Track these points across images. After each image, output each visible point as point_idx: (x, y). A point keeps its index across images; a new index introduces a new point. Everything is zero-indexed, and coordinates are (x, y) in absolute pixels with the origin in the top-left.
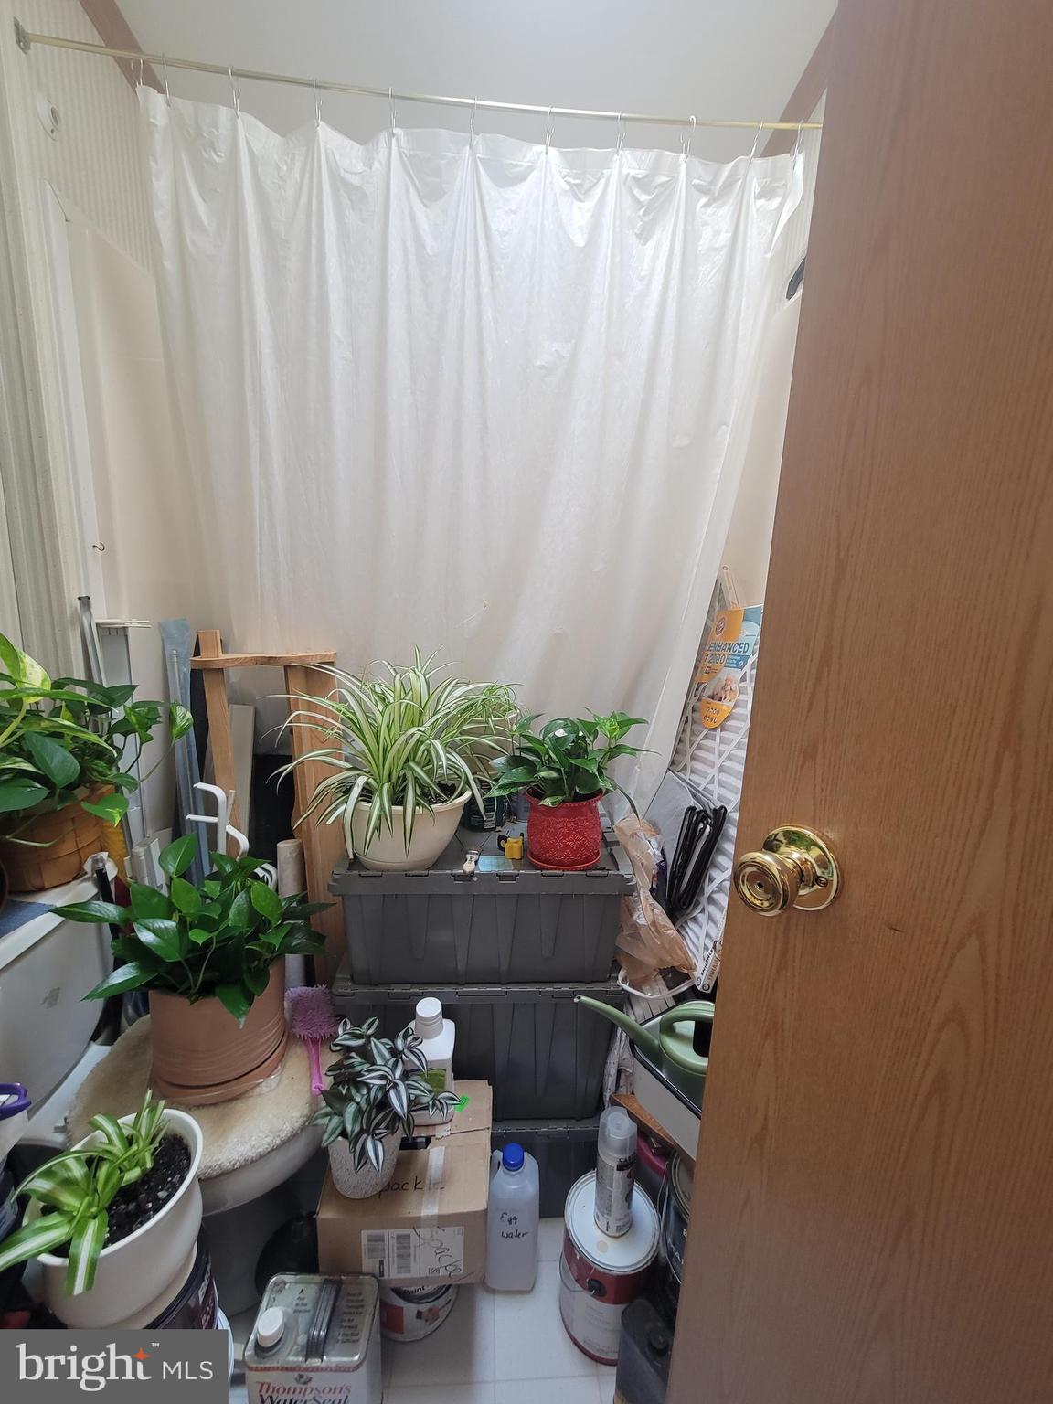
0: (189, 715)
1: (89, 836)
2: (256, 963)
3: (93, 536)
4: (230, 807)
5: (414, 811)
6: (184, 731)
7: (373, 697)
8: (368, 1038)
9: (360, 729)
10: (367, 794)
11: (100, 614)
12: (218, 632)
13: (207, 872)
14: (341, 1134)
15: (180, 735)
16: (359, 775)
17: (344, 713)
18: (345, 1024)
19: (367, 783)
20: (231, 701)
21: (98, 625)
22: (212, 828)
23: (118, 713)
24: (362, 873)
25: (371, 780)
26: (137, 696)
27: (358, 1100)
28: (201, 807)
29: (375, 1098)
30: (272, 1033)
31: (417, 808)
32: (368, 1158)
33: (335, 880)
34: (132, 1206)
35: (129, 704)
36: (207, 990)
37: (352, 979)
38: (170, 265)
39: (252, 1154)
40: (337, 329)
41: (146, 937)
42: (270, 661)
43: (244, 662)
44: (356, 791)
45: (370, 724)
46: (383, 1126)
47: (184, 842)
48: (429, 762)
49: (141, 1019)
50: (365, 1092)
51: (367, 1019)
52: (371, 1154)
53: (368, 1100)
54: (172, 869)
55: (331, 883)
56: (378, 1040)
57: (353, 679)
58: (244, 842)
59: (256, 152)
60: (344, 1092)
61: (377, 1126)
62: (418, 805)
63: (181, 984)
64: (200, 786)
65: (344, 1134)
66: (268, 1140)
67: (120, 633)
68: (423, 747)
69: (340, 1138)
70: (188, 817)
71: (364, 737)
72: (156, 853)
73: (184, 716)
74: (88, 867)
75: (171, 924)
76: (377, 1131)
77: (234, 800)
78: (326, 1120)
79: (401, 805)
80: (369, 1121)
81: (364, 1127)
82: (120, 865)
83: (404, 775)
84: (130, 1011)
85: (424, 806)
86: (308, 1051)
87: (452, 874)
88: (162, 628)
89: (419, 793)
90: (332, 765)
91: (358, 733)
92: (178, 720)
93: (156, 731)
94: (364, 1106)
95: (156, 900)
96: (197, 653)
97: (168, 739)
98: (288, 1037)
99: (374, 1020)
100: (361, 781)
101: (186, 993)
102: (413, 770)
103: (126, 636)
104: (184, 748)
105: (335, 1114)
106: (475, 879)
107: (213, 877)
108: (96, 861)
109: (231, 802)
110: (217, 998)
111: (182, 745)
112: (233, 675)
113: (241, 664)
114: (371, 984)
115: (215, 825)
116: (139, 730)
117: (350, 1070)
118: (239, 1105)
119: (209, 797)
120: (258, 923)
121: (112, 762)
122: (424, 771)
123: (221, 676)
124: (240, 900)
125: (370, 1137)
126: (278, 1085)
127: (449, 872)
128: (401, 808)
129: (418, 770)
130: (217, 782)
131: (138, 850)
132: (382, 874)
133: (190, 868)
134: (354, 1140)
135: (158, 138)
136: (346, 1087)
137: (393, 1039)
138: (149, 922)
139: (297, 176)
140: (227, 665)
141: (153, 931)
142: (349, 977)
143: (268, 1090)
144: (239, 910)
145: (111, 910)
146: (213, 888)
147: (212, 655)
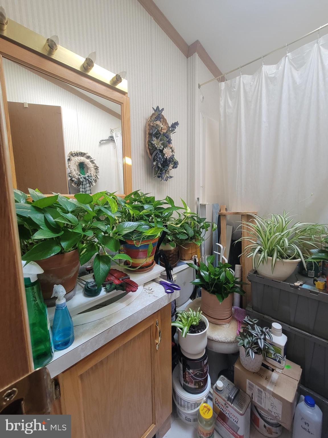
0: (216, 226)
1: (194, 251)
2: (226, 292)
3: (201, 185)
4: (224, 251)
5: (276, 260)
6: (215, 229)
7: (266, 224)
8: (254, 324)
9: (260, 232)
10: (260, 251)
11: (201, 202)
12: (225, 206)
13: (217, 266)
14: (243, 346)
15: (214, 230)
16: (259, 246)
17: (256, 228)
18: (248, 317)
19: (260, 248)
20: (227, 224)
21: (200, 204)
22: (219, 255)
23: (202, 224)
24: (258, 276)
25: (262, 248)
26: (206, 220)
27: (249, 339)
28: (217, 250)
29: (254, 341)
30: (228, 313)
31: (277, 259)
32: (250, 355)
33: (249, 275)
34: (194, 330)
35: (204, 222)
36: (213, 292)
37: (252, 308)
38: (222, 119)
39: (220, 340)
40: (264, 119)
41: (202, 274)
42: (237, 213)
43: (231, 214)
44: (257, 250)
45: (264, 232)
46: (255, 348)
47: (213, 256)
48: (284, 246)
49: (199, 297)
50: (252, 338)
51: (255, 319)
52: (251, 354)
53: (252, 340)
54: (209, 262)
55: (248, 276)
56: (258, 326)
57: (260, 218)
58: (227, 261)
59: (245, 83)
60: (245, 335)
61: (254, 348)
62: (277, 258)
63: (208, 289)
64: (217, 244)
65: (244, 346)
66: (224, 339)
67: (204, 206)
68: (282, 241)
69: (242, 346)
70: (214, 252)
71: (261, 234)
72: (206, 257)
73: (215, 226)
74: (193, 257)
75: (207, 273)
76: (253, 349)
77: (225, 249)
78: (239, 340)
79: (271, 256)
80: (252, 345)
81: (250, 347)
82: (199, 260)
83: (274, 248)
84: (198, 295)
85: (280, 259)
86: (238, 323)
87: (290, 285)
88: (213, 205)
89: (279, 254)
90: (251, 242)
91: (259, 233)
92: (214, 227)
93: (209, 229)
94: (250, 341)
95: (205, 267)
96: (220, 211)
97: (212, 231)
98: (233, 317)
99: (257, 320)
100: (259, 247)
101: (209, 291)
102: (277, 247)
103: (205, 207)
104: (215, 233)
105: (242, 340)
106: (299, 289)
107: (218, 267)
108: (195, 257)
109: (224, 250)
110: (216, 295)
111: (215, 232)
112: (228, 217)
113: (230, 214)
114: (258, 312)
115: (220, 255)
116: (206, 228)
117: (248, 330)
118: (218, 327)
119: (219, 247)
120: (227, 281)
121: (200, 235)
122: (282, 249)
123: (225, 217)
124: (223, 274)
125: (251, 349)
126: (228, 327)
127: (289, 284)
128: (272, 258)
129: (279, 247)
130: (221, 244)
131: (203, 257)
132: (263, 278)
133: (213, 262)
134: (246, 349)
135: (222, 92)
136: (246, 334)
137: (262, 328)
138: (203, 271)
139: (256, 83)
140: (226, 214)
141: (204, 273)
142: (251, 307)
143: (225, 327)
144: (223, 276)
145: (196, 267)
146: (217, 269)
147: (223, 211)
